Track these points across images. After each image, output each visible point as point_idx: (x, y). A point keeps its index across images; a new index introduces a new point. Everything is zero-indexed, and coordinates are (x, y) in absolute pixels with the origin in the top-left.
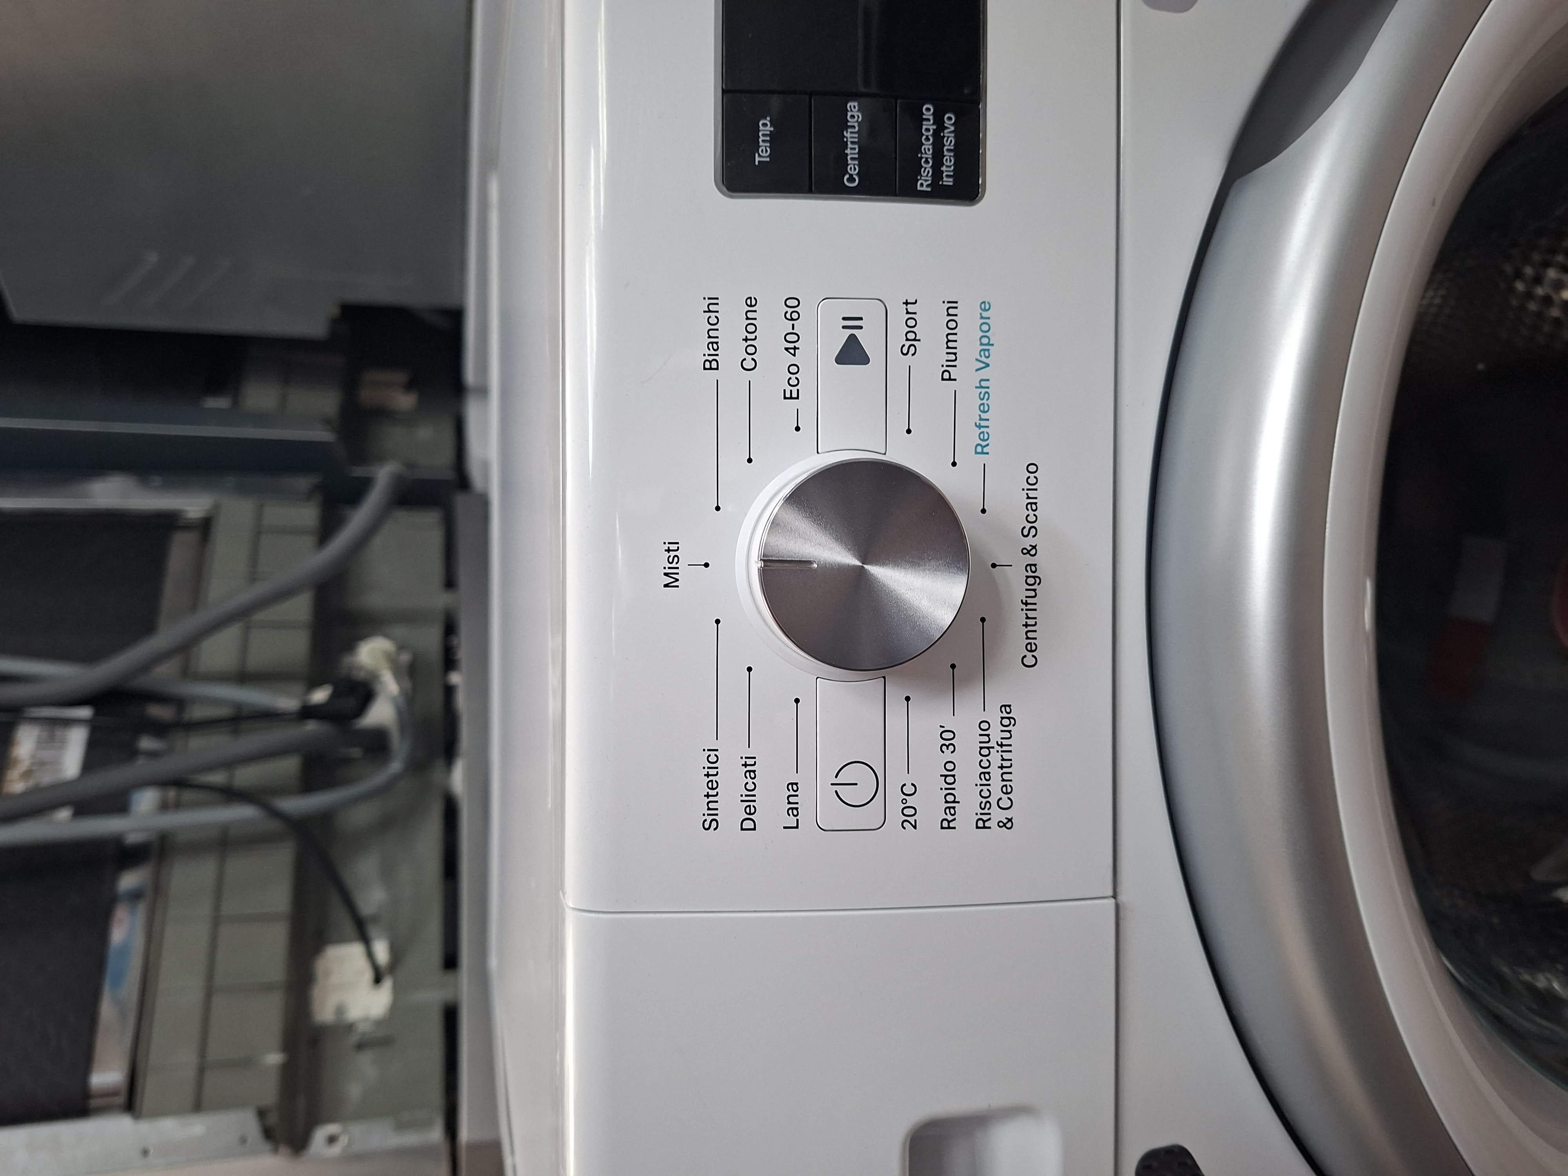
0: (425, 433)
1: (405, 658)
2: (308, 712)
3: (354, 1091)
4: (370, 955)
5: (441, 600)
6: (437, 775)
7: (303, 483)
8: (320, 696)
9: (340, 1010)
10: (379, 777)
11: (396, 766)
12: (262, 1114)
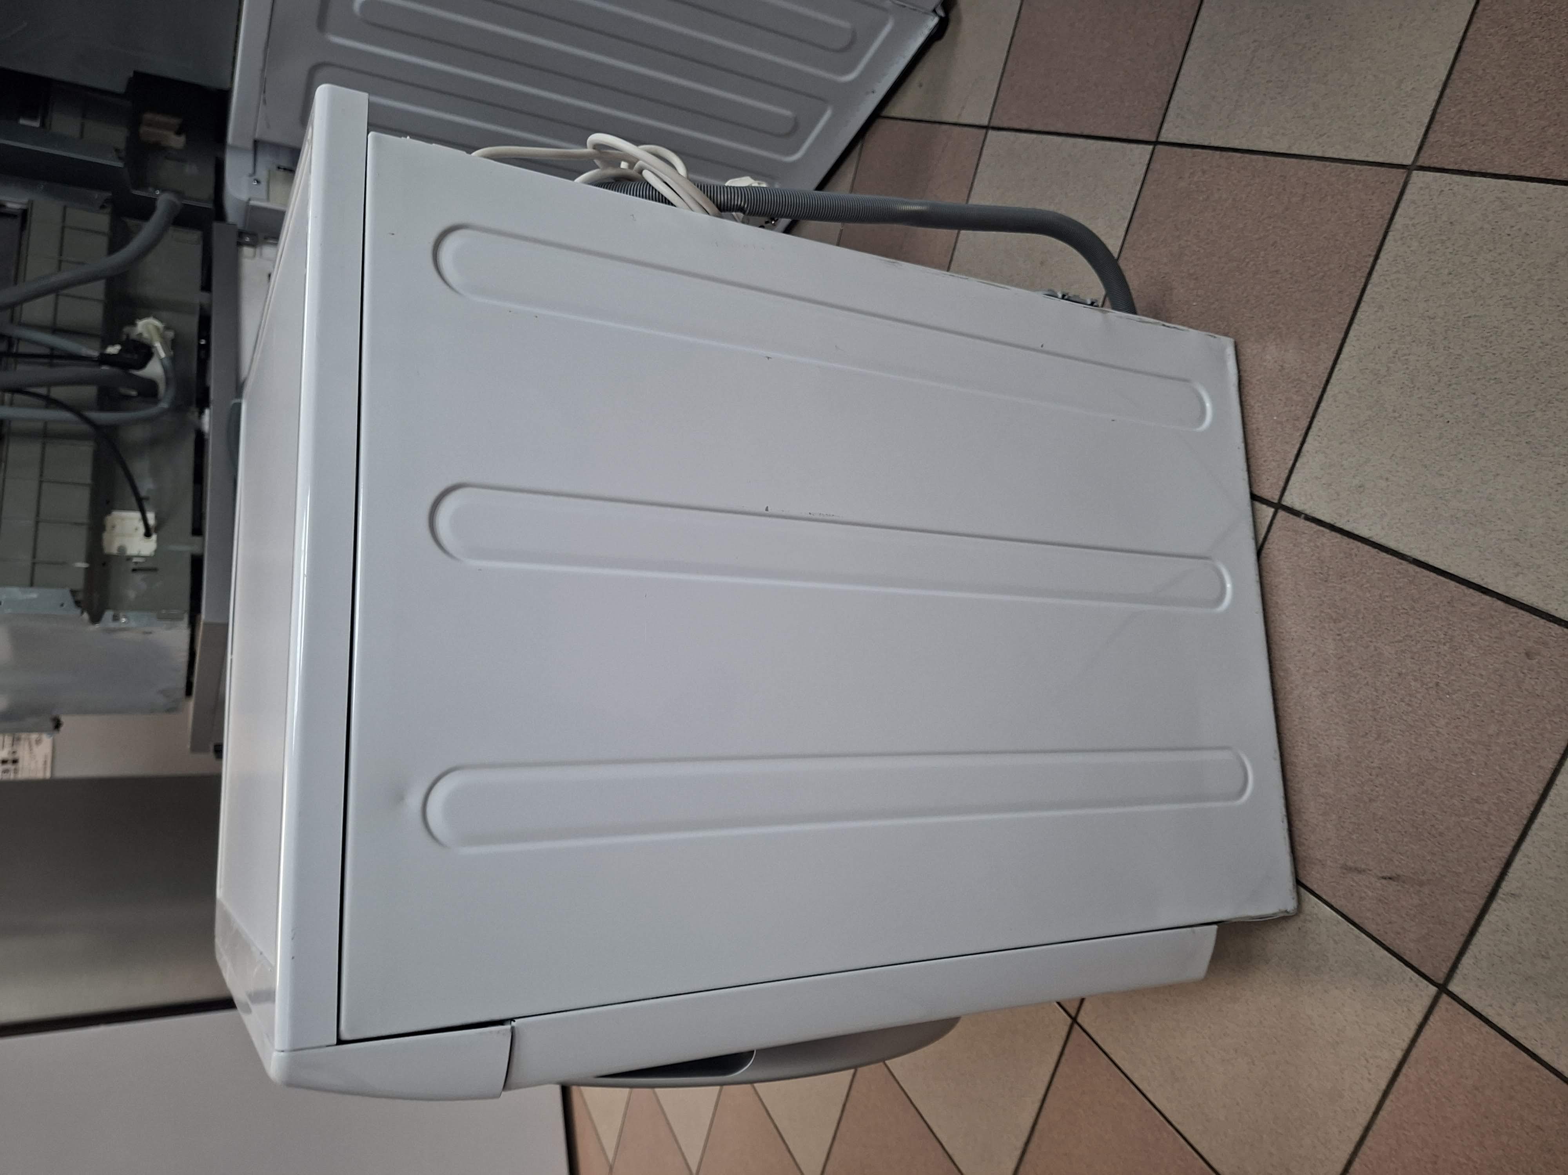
0: (190, 169)
1: (170, 334)
2: (105, 359)
3: (132, 594)
4: (145, 519)
5: (201, 298)
6: (193, 415)
7: (98, 196)
8: (113, 350)
9: (122, 549)
10: (153, 410)
11: (164, 405)
12: (73, 593)
